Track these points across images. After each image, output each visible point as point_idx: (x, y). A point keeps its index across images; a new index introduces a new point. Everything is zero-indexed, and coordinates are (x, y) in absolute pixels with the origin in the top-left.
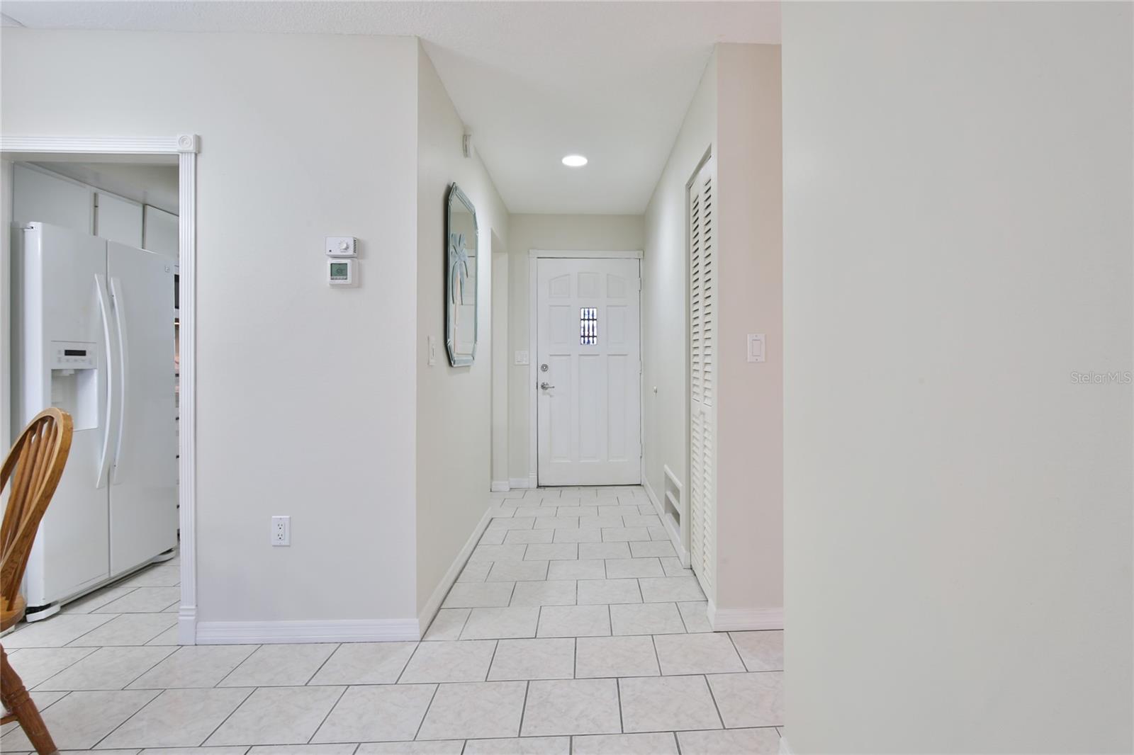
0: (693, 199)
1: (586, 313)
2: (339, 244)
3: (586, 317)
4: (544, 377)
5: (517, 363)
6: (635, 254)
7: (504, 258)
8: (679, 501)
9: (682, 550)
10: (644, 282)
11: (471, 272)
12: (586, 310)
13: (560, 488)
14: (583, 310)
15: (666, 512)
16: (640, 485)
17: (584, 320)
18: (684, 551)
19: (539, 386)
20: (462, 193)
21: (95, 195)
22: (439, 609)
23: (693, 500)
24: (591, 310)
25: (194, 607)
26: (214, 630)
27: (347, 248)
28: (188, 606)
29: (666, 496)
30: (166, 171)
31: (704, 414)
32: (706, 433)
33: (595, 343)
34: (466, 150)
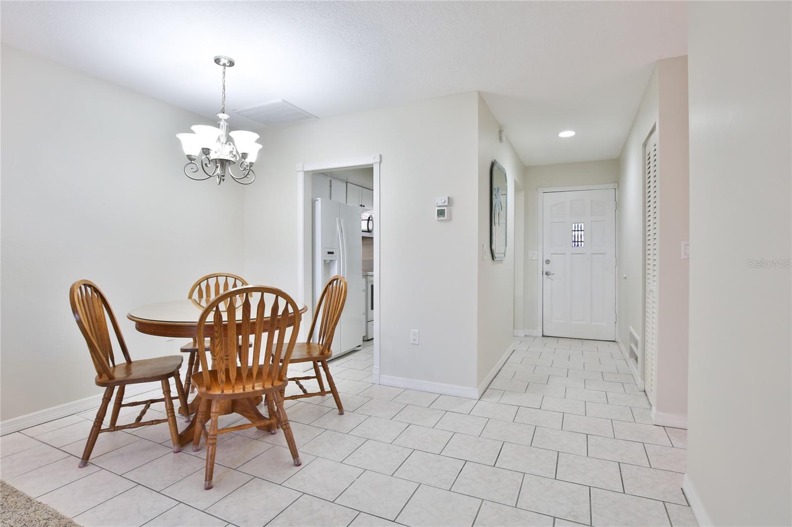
0: (647, 154)
1: (576, 226)
2: (441, 200)
3: (576, 229)
4: (547, 268)
5: (530, 259)
6: (612, 186)
7: (522, 194)
8: (637, 348)
9: (639, 380)
10: (619, 205)
11: (504, 205)
12: (576, 224)
13: (558, 338)
14: (574, 225)
15: (630, 357)
16: (614, 341)
17: (575, 231)
18: (640, 380)
19: (544, 273)
20: (499, 164)
21: (331, 181)
22: (487, 388)
23: (646, 347)
24: (580, 225)
25: (379, 367)
26: (387, 379)
27: (445, 202)
28: (376, 366)
29: (630, 346)
30: (368, 171)
31: (652, 291)
32: (655, 304)
33: (583, 246)
34: (501, 139)
